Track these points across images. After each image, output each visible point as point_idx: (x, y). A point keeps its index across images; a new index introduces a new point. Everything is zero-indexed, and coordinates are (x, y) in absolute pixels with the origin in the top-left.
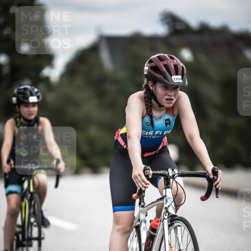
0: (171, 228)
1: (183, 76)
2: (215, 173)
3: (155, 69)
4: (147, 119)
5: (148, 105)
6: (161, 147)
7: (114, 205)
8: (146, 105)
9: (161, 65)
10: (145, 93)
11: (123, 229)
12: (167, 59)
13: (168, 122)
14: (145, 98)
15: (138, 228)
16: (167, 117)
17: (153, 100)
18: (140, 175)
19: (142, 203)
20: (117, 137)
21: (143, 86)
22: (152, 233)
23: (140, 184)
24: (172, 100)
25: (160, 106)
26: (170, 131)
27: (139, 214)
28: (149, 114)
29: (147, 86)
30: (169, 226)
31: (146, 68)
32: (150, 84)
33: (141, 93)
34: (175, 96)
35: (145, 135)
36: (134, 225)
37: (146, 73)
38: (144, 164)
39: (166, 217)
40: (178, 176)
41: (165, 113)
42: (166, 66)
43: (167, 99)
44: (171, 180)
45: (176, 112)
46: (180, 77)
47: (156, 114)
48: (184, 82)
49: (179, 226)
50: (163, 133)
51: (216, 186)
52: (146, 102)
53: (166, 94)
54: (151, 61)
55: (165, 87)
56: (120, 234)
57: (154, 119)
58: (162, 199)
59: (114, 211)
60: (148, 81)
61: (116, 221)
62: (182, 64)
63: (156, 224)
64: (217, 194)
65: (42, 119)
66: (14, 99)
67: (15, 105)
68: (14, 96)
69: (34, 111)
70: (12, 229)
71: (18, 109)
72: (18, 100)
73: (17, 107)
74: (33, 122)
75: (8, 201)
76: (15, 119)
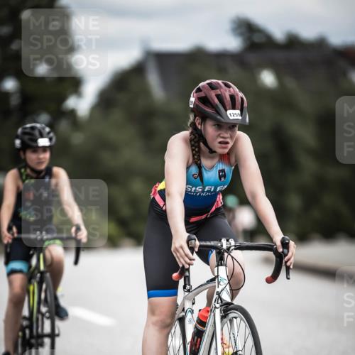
0: (225, 320)
2: (285, 245)
3: (204, 100)
4: (194, 170)
5: (194, 150)
6: (214, 208)
7: (149, 289)
8: (193, 150)
9: (213, 94)
10: (191, 133)
11: (162, 321)
12: (221, 86)
13: (222, 174)
14: (191, 140)
15: (182, 320)
16: (221, 166)
18: (182, 247)
19: (188, 287)
20: (154, 194)
21: (189, 124)
22: (200, 327)
23: (182, 260)
24: (227, 143)
25: (212, 151)
26: (226, 186)
27: (184, 301)
28: (196, 163)
29: (193, 125)
30: (223, 317)
31: (192, 99)
32: (198, 121)
33: (186, 133)
34: (231, 137)
35: (191, 192)
36: (177, 317)
37: (192, 106)
38: (188, 232)
39: (218, 306)
40: (235, 249)
41: (219, 161)
42: (218, 96)
43: (220, 143)
44: (226, 254)
46: (238, 112)
47: (205, 162)
48: (244, 119)
49: (236, 318)
51: (286, 262)
52: (192, 146)
53: (219, 135)
54: (199, 90)
55: (218, 125)
56: (157, 328)
57: (203, 170)
58: (213, 280)
59: (149, 296)
60: (195, 116)
61: (152, 310)
62: (241, 95)
63: (205, 314)
64: (288, 273)
65: (56, 170)
66: (18, 142)
67: (19, 150)
68: (17, 137)
69: (44, 158)
70: (16, 322)
71: (23, 157)
72: (23, 143)
73: (22, 153)
74: (43, 173)
75: (10, 283)
76: (19, 170)
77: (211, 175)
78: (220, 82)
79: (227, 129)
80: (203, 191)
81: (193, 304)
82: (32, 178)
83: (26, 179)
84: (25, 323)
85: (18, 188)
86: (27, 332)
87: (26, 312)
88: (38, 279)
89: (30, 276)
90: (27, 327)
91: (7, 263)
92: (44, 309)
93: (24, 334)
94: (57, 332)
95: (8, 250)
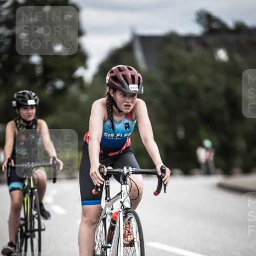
1: (139, 85)
2: (163, 171)
3: (115, 78)
4: (108, 123)
6: (124, 147)
7: (83, 199)
8: (108, 111)
9: (120, 75)
10: (107, 99)
12: (125, 70)
13: (127, 126)
14: (107, 104)
15: (104, 220)
16: (126, 121)
17: (114, 107)
18: (95, 173)
19: (108, 198)
20: (86, 139)
21: (106, 93)
22: (113, 224)
23: (96, 181)
24: (130, 106)
25: (120, 111)
26: (130, 134)
27: (105, 208)
28: (110, 119)
29: (109, 94)
30: (125, 217)
31: (108, 78)
32: (111, 92)
34: (132, 102)
35: (107, 137)
36: (101, 218)
37: (107, 82)
38: (100, 163)
39: (121, 210)
40: (132, 174)
41: (125, 118)
42: (123, 76)
43: (125, 106)
45: (134, 117)
46: (136, 86)
47: (116, 118)
48: (140, 90)
50: (123, 135)
51: (164, 182)
52: (108, 108)
53: (124, 101)
54: (112, 72)
55: (124, 94)
58: (120, 193)
60: (110, 89)
61: (84, 213)
62: (138, 74)
63: (115, 216)
64: (165, 189)
65: (40, 121)
66: (14, 103)
67: (15, 108)
68: (14, 100)
69: (32, 113)
70: (17, 222)
71: (18, 113)
72: (18, 103)
73: (17, 110)
74: (31, 123)
75: (12, 197)
76: (15, 121)
77: (120, 126)
78: (125, 67)
79: (129, 97)
80: (115, 137)
81: (112, 209)
82: (24, 126)
83: (20, 127)
84: (22, 223)
85: (15, 133)
86: (24, 228)
87: (22, 215)
88: (29, 194)
89: (24, 192)
90: (23, 225)
91: (9, 184)
92: (34, 213)
93: (22, 229)
94: (43, 228)
95: (9, 175)
